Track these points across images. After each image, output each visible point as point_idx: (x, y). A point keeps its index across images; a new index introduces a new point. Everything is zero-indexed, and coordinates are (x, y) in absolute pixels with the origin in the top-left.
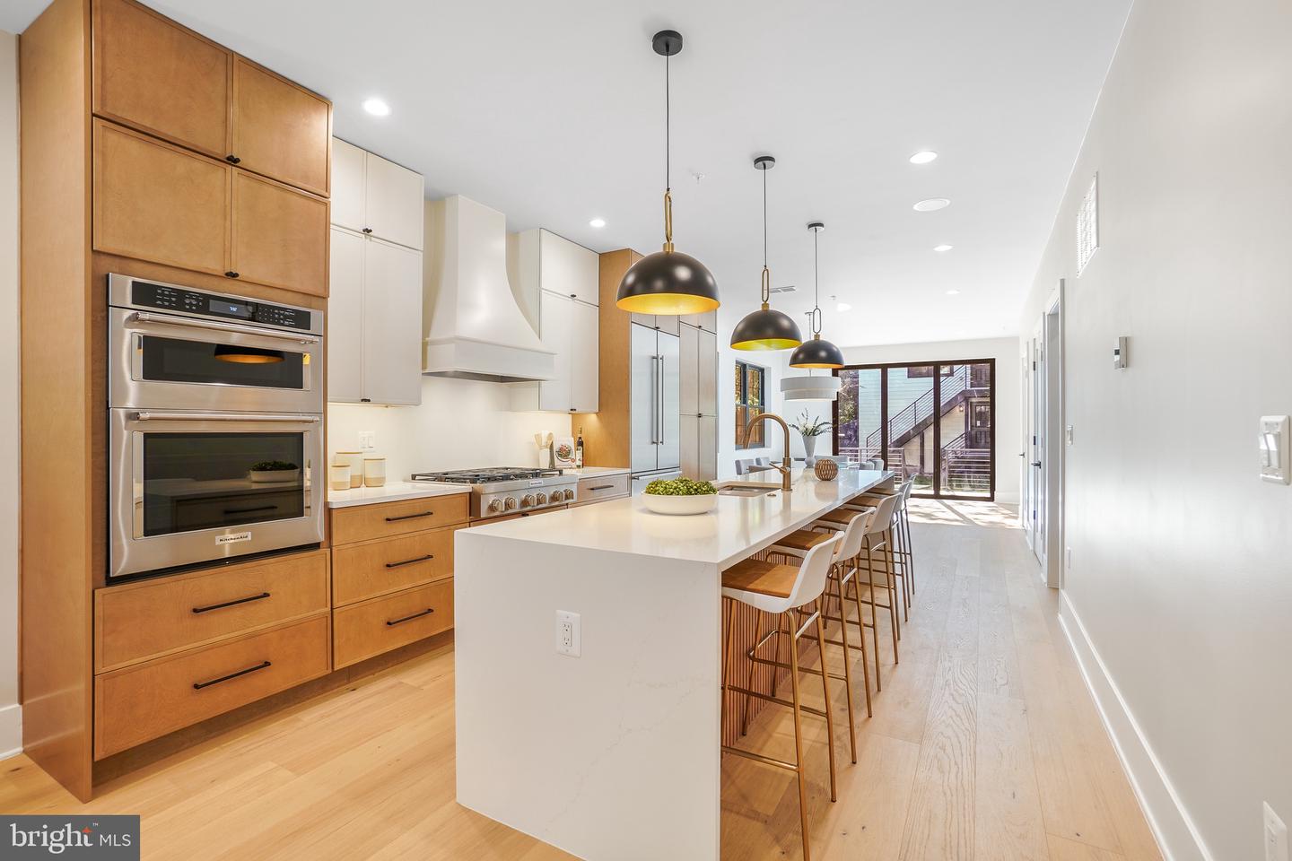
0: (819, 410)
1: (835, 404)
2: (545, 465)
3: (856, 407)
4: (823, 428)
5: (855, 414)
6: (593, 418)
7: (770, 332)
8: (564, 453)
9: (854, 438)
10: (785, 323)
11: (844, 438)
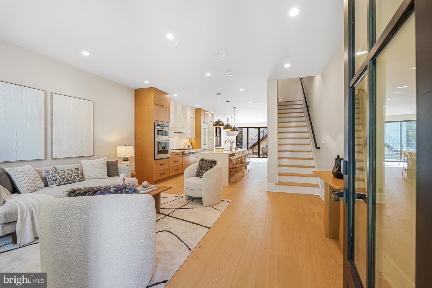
0: (234, 138)
1: (237, 137)
2: (186, 148)
3: (242, 137)
4: (234, 142)
5: (242, 139)
6: (194, 139)
7: (229, 127)
8: (189, 146)
9: (242, 145)
10: (231, 126)
11: (239, 144)
